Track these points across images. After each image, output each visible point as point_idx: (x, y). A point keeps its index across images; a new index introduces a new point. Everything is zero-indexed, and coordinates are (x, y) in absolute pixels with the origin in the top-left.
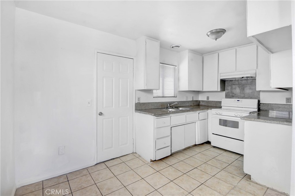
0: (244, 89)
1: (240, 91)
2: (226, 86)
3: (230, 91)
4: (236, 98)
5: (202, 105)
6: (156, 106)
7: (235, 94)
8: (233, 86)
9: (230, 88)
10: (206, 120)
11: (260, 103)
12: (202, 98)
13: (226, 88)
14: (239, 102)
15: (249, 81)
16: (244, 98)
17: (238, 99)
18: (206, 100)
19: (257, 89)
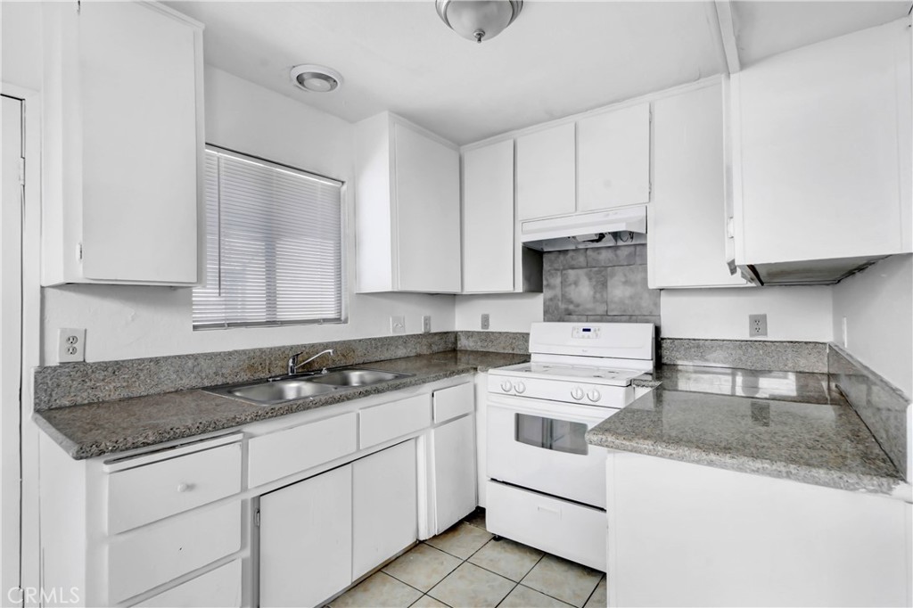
0: (604, 285)
1: (592, 293)
2: (544, 273)
3: (558, 292)
4: (579, 321)
5: (466, 352)
6: (211, 372)
7: (578, 306)
8: (570, 272)
9: (557, 281)
10: (469, 418)
11: (663, 339)
12: (464, 321)
13: (545, 283)
14: (589, 337)
15: (623, 253)
16: (606, 317)
17: (587, 325)
18: (480, 329)
19: (653, 284)
